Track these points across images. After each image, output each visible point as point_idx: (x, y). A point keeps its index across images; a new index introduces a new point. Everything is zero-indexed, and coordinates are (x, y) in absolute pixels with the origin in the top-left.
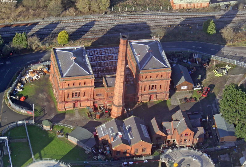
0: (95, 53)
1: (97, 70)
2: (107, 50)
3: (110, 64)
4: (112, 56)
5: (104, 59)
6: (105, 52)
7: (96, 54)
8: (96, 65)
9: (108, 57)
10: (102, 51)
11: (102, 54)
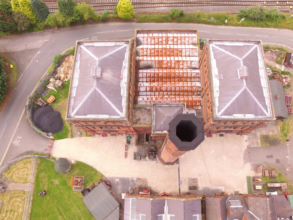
0: (158, 40)
1: (153, 75)
2: (177, 37)
3: (175, 64)
4: (180, 50)
5: (169, 53)
6: (173, 40)
7: (160, 42)
8: (154, 64)
9: (176, 50)
10: (169, 39)
11: (169, 43)
